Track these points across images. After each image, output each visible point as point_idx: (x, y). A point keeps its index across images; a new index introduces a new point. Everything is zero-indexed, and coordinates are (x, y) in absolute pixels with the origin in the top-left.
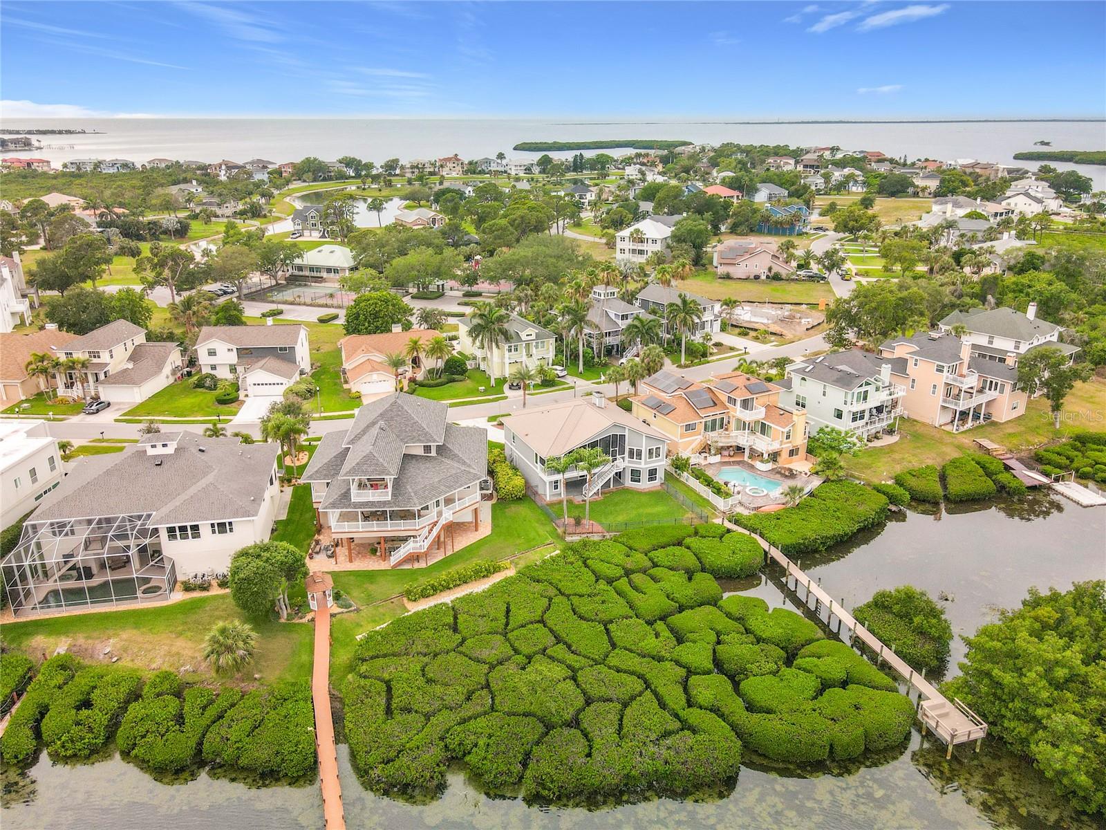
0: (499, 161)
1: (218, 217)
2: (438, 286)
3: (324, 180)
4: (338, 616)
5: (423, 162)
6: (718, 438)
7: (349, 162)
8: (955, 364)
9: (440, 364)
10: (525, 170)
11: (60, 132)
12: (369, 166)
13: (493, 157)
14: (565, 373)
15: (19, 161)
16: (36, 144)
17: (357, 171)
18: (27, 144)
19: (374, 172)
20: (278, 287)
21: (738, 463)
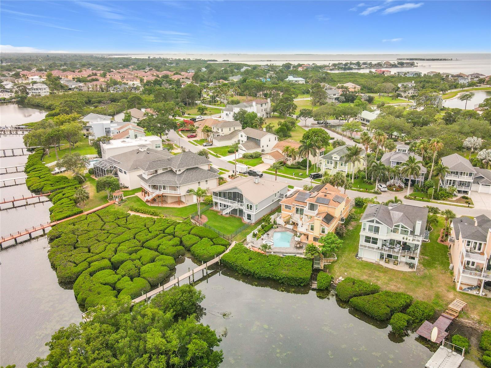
1: (402, 97)
4: (115, 204)
11: (441, 60)
15: (381, 71)
16: (416, 64)
18: (412, 65)
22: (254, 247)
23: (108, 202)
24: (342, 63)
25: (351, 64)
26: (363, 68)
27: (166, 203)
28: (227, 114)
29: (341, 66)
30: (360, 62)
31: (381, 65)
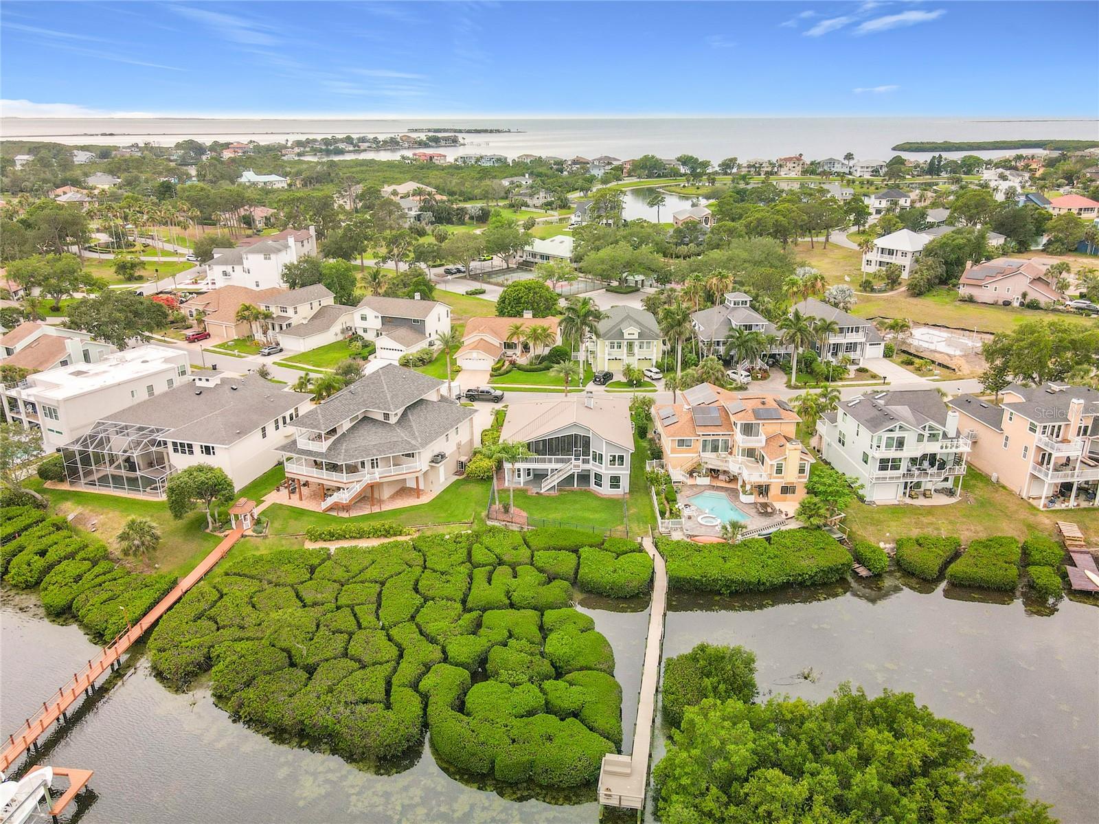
0: (846, 162)
1: (528, 206)
2: (636, 281)
3: (659, 176)
4: (247, 538)
5: (761, 162)
6: (712, 460)
7: (685, 161)
8: (1057, 424)
9: (547, 351)
10: (872, 172)
11: (491, 131)
12: (705, 164)
13: (841, 158)
14: (660, 376)
15: (425, 155)
16: (461, 141)
17: (693, 169)
18: (454, 142)
19: (709, 170)
20: (509, 270)
21: (726, 489)
22: (696, 536)
23: (220, 540)
24: (315, 141)
25: (335, 141)
26: (365, 150)
27: (380, 502)
28: (225, 273)
29: (317, 146)
30: (353, 136)
31: (397, 143)
